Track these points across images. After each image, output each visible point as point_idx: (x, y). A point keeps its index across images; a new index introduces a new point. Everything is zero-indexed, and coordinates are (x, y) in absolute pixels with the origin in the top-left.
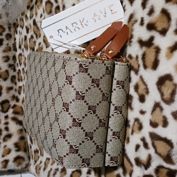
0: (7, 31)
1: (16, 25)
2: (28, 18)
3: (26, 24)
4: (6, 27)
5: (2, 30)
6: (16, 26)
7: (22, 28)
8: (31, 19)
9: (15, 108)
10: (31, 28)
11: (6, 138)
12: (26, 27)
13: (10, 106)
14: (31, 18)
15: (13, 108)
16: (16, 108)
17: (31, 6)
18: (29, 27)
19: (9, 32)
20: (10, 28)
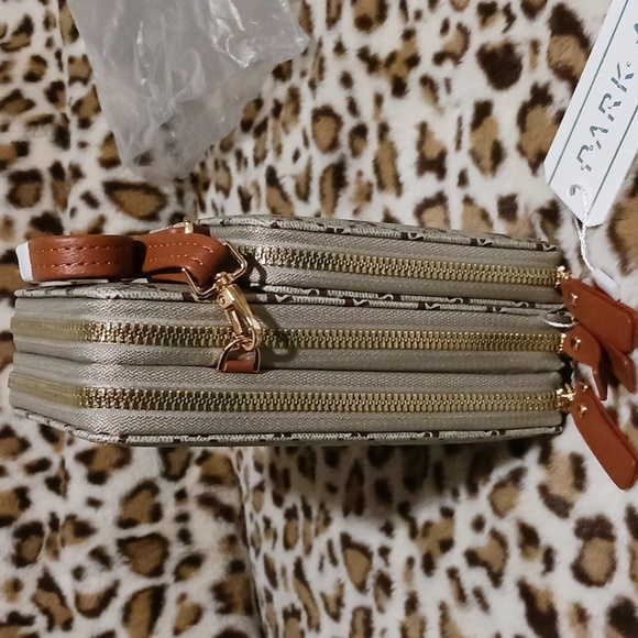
0: (172, 207)
1: (199, 183)
2: (246, 163)
3: (238, 179)
4: (169, 190)
5: (157, 203)
6: (201, 186)
7: (226, 193)
8: (260, 165)
9: (206, 463)
10: (259, 195)
11: (184, 570)
12: (241, 192)
13: (190, 455)
14: (257, 161)
15: (200, 461)
16: (212, 461)
17: (258, 120)
18: (252, 191)
19: (178, 209)
20: (180, 194)
